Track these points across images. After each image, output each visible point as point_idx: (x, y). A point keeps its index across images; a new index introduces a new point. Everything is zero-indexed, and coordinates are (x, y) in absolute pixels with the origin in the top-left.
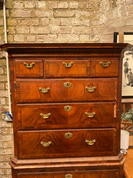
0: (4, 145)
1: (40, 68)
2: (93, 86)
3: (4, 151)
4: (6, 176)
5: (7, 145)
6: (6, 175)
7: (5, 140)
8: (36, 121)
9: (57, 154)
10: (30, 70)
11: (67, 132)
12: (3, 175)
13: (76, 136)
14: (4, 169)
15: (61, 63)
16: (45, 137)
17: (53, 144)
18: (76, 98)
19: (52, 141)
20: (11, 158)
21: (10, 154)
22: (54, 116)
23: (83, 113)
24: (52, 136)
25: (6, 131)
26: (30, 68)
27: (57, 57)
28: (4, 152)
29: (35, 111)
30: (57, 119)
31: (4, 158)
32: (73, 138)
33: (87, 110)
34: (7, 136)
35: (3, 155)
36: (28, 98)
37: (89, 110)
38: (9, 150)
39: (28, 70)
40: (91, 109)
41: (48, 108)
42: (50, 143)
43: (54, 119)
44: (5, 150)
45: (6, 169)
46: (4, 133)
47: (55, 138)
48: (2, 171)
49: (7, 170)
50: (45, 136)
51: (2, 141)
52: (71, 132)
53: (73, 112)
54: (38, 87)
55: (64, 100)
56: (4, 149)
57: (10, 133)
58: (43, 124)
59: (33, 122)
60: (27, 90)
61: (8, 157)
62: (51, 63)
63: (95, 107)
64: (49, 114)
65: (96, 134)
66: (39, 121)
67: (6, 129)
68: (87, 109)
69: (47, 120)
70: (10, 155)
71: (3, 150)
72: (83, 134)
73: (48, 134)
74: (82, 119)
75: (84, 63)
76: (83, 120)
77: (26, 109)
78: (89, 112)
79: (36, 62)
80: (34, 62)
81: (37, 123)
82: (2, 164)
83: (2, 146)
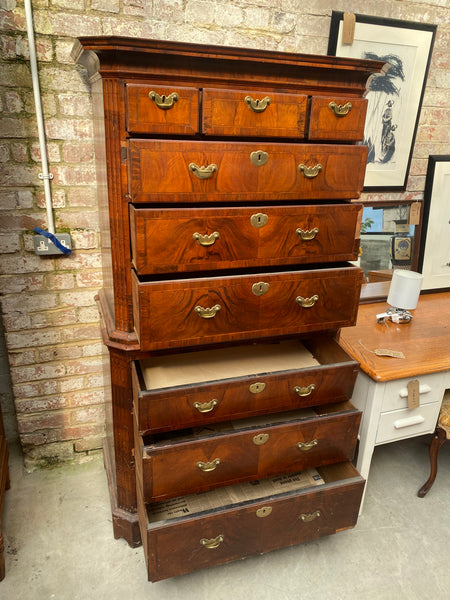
0: (35, 320)
1: (190, 108)
2: (316, 161)
3: (34, 336)
5: (45, 320)
6: (45, 395)
7: (37, 307)
8: (184, 252)
9: (231, 334)
10: (166, 114)
11: (257, 280)
12: (35, 397)
13: (277, 290)
14: (38, 383)
15: (243, 99)
16: (206, 295)
17: (224, 310)
18: (275, 193)
19: (223, 304)
20: (55, 353)
21: (53, 342)
22: (227, 240)
23: (292, 232)
24: (222, 291)
25: (40, 283)
26: (166, 109)
27: (229, 82)
29: (181, 226)
30: (234, 248)
31: (37, 355)
32: (270, 295)
33: (302, 224)
34: (43, 297)
35: (32, 347)
36: (161, 190)
37: (306, 222)
38: (49, 334)
39: (161, 113)
40: (310, 220)
41: (213, 220)
42: (217, 307)
43: (227, 246)
44: (39, 334)
45: (43, 382)
46: (32, 288)
47: (229, 295)
48: (34, 386)
49: (47, 384)
50: (207, 292)
51: (29, 310)
52: (265, 279)
53: (271, 228)
54: (188, 161)
55: (248, 198)
56: (34, 331)
57: (52, 288)
58: (200, 258)
59: (176, 254)
60: (159, 168)
61: (47, 350)
62: (217, 97)
63: (318, 216)
64: (216, 234)
65: (320, 281)
66: (191, 253)
67: (40, 278)
68: (301, 221)
69: (211, 249)
70: (52, 345)
72: (293, 282)
73: (215, 286)
74: (287, 246)
75: (294, 102)
76: (289, 246)
77: (159, 221)
78: (304, 228)
79: (181, 93)
80: (177, 91)
81: (186, 256)
82: (31, 370)
83: (28, 324)
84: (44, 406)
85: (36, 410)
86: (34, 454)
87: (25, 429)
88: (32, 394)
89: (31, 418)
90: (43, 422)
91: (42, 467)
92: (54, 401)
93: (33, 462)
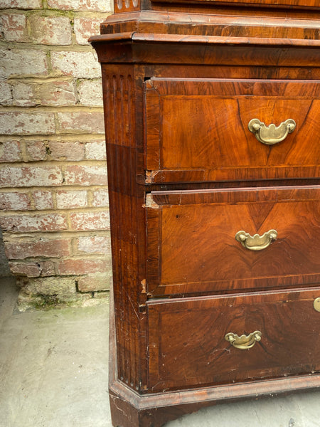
0: (18, 93)
3: (19, 118)
4: (37, 213)
5: (31, 95)
6: (36, 210)
7: (19, 72)
12: (23, 211)
14: (26, 190)
20: (48, 149)
21: (45, 131)
25: (20, 28)
28: (22, 125)
31: (24, 149)
34: (28, 55)
35: (15, 135)
38: (38, 117)
44: (23, 117)
45: (33, 190)
46: (11, 36)
48: (21, 195)
49: (39, 194)
51: (8, 75)
56: (17, 110)
57: (40, 40)
61: (37, 143)
67: (20, 19)
70: (44, 135)
71: (16, 114)
82: (16, 171)
83: (7, 97)
84: (36, 226)
85: (27, 231)
86: (29, 289)
87: (14, 254)
88: (19, 207)
89: (20, 241)
90: (36, 247)
91: (37, 306)
92: (50, 221)
93: (27, 298)
